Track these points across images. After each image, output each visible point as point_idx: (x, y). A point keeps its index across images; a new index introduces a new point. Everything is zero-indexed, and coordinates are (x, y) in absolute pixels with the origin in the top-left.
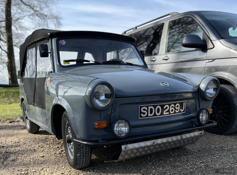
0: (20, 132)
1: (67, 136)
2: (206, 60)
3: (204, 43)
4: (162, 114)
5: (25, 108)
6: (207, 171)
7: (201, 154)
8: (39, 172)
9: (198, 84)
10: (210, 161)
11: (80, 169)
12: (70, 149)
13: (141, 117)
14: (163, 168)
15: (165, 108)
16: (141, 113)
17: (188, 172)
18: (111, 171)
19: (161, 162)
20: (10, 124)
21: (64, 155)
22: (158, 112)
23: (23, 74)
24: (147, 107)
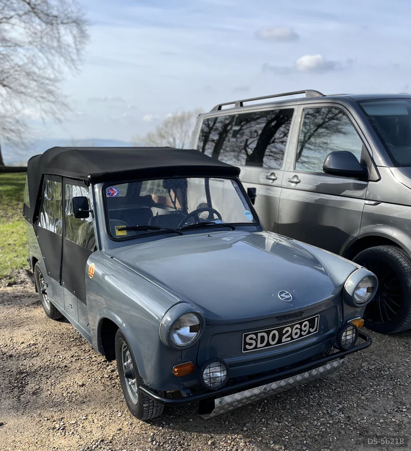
0: (31, 314)
1: (125, 364)
2: (365, 199)
3: (362, 170)
4: (280, 341)
5: (40, 274)
6: (347, 432)
7: (343, 385)
8: (81, 426)
9: (341, 282)
10: (355, 406)
11: (147, 421)
12: (130, 386)
13: (245, 349)
14: (279, 422)
15: (284, 332)
16: (246, 343)
17: (318, 432)
18: (197, 427)
19: (276, 405)
20: (9, 289)
21: (116, 381)
22: (273, 340)
23: (37, 219)
24: (256, 334)
